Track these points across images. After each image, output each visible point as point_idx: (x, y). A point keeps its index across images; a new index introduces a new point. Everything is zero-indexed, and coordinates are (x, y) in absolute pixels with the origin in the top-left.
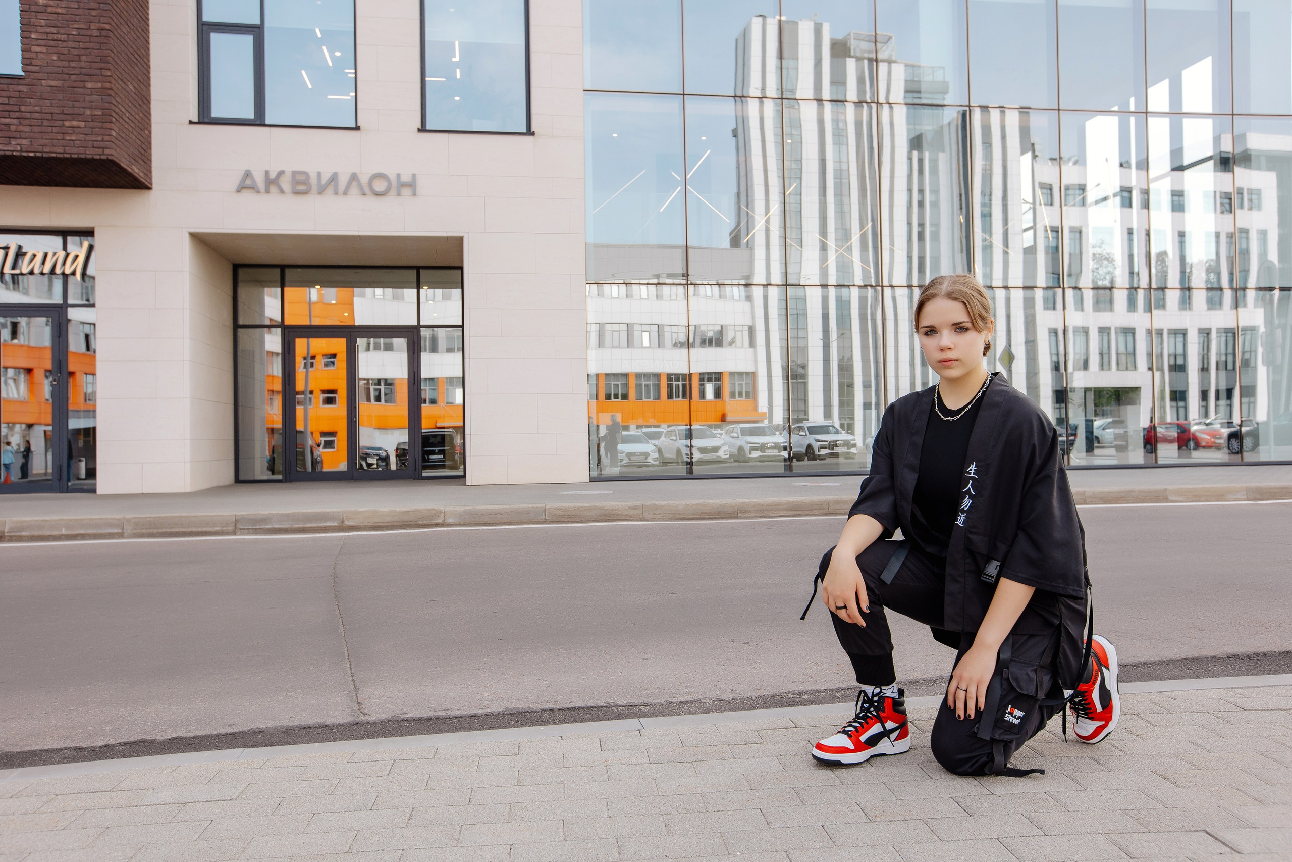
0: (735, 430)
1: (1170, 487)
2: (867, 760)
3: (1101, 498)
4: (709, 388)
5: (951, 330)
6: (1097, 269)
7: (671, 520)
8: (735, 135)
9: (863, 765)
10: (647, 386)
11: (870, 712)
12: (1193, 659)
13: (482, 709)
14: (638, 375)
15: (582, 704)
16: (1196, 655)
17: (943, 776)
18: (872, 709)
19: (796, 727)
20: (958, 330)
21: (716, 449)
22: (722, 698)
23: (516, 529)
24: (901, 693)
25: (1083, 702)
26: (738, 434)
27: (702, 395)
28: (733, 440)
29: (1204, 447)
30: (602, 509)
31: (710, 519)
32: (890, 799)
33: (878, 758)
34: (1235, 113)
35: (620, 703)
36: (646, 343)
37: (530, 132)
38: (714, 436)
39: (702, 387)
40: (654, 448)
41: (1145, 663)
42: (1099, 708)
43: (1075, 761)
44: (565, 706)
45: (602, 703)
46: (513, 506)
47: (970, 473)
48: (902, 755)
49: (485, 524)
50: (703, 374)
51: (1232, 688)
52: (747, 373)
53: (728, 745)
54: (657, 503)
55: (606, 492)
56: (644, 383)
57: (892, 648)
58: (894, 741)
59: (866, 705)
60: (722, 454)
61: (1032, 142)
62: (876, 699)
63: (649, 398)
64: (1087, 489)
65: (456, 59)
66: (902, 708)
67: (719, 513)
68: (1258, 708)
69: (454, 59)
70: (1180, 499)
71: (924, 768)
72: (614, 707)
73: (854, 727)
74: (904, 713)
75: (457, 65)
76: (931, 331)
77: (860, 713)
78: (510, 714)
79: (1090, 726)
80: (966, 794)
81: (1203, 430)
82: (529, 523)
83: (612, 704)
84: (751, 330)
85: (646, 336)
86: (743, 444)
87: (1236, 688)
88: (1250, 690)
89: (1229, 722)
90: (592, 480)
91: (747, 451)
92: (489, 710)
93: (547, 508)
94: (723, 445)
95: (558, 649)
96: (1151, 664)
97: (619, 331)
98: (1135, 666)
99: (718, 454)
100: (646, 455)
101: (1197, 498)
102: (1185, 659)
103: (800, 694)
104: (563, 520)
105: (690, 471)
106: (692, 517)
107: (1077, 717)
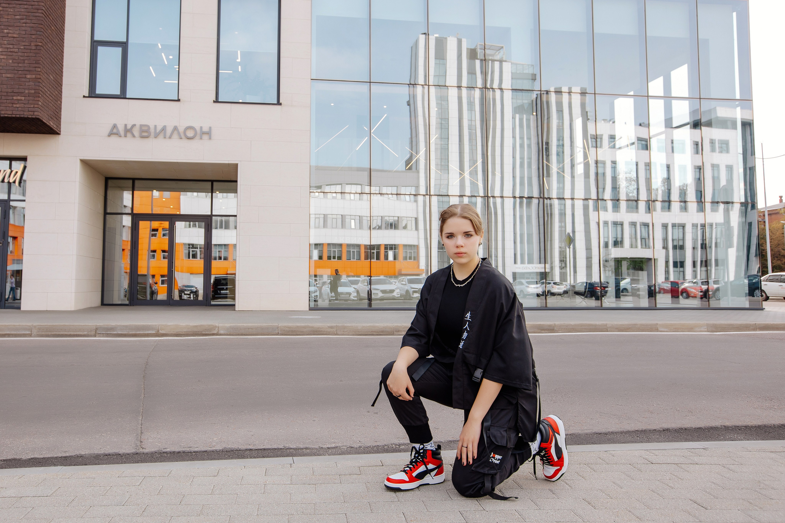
0: (404, 280)
1: (659, 323)
2: (418, 487)
3: (617, 328)
4: (391, 254)
5: (463, 236)
6: (628, 186)
7: (353, 335)
8: (409, 104)
9: (414, 490)
10: (354, 252)
11: (419, 459)
12: (642, 431)
13: (211, 448)
14: (349, 245)
15: (270, 447)
16: (644, 428)
17: (459, 498)
18: (420, 457)
19: (383, 466)
20: (466, 236)
21: (392, 291)
22: (353, 446)
23: (260, 338)
24: (439, 447)
25: (546, 455)
26: (406, 283)
27: (386, 257)
28: (402, 286)
29: (693, 297)
30: (312, 327)
31: (377, 335)
32: (423, 511)
33: (424, 486)
34: (701, 97)
35: (292, 447)
36: (353, 226)
37: (279, 103)
38: (391, 283)
39: (387, 253)
40: (354, 290)
41: (612, 433)
42: (556, 459)
43: (540, 491)
44: (259, 448)
45: (281, 447)
46: (259, 324)
47: (467, 318)
48: (439, 485)
49: (242, 335)
50: (387, 245)
51: (650, 450)
52: (414, 246)
53: (340, 475)
54: (346, 325)
55: (317, 317)
56: (352, 250)
57: (428, 420)
58: (434, 476)
59: (417, 455)
60: (395, 294)
61: (586, 111)
62: (421, 451)
63: (354, 259)
64: (608, 323)
65: (239, 60)
66: (439, 456)
67: (382, 332)
68: (660, 462)
69: (238, 60)
70: (666, 330)
71: (449, 493)
72: (288, 449)
73: (410, 468)
74: (440, 459)
75: (239, 64)
76: (451, 236)
77: (413, 459)
78: (227, 451)
79: (551, 470)
80: (469, 509)
81: (692, 286)
82: (268, 335)
83: (287, 448)
84: (416, 219)
85: (353, 221)
86: (409, 288)
87: (652, 450)
88: (660, 451)
89: (640, 470)
90: (311, 309)
91: (411, 293)
92: (214, 449)
93: (279, 326)
94: (396, 289)
95: (264, 413)
96: (615, 433)
97: (336, 219)
98: (605, 434)
99: (393, 294)
100: (350, 294)
101: (676, 330)
102: (637, 431)
103: (400, 445)
104: (288, 333)
105: (370, 305)
106: (366, 333)
107: (543, 465)
